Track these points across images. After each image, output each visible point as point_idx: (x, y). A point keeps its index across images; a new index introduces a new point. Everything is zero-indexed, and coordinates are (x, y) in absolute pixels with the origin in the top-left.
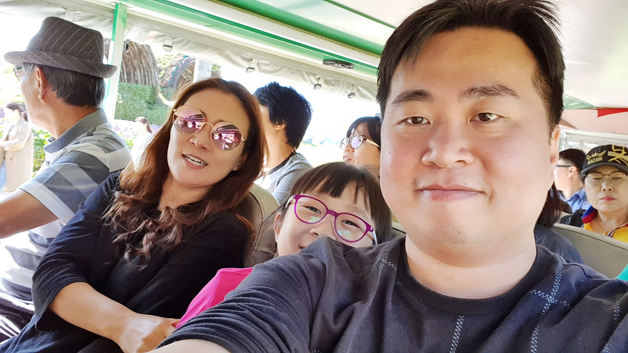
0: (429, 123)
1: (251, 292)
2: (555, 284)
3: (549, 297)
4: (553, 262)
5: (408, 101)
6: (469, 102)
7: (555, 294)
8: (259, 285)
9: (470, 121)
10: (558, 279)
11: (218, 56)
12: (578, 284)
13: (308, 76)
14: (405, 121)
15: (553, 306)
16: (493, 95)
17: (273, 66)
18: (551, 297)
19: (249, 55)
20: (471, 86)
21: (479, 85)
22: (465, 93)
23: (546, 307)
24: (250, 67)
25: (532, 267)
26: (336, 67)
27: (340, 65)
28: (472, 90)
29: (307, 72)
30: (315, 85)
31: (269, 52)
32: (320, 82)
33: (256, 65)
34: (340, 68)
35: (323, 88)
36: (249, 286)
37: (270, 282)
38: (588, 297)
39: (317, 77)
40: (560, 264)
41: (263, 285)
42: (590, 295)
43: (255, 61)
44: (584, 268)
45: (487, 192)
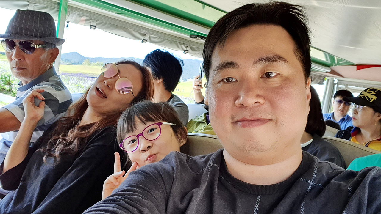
0: (237, 81)
1: (127, 189)
2: (314, 174)
3: (310, 182)
4: (312, 161)
5: (223, 69)
6: (260, 67)
7: (314, 180)
8: (132, 184)
9: (261, 78)
10: (315, 171)
11: (124, 32)
12: (327, 174)
13: (181, 45)
14: (222, 80)
15: (313, 187)
16: (273, 61)
17: (158, 39)
18: (311, 182)
19: (144, 32)
20: (259, 57)
21: (264, 56)
22: (257, 62)
23: (309, 188)
24: (145, 39)
25: (300, 165)
26: (198, 40)
27: (200, 38)
28: (261, 59)
29: (180, 43)
30: (185, 51)
31: (156, 30)
32: (188, 49)
33: (148, 38)
34: (200, 40)
35: (189, 53)
36: (126, 185)
37: (139, 182)
38: (333, 181)
39: (186, 45)
40: (317, 162)
41: (134, 184)
42: (334, 180)
43: (147, 36)
44: (330, 164)
45: (273, 119)
